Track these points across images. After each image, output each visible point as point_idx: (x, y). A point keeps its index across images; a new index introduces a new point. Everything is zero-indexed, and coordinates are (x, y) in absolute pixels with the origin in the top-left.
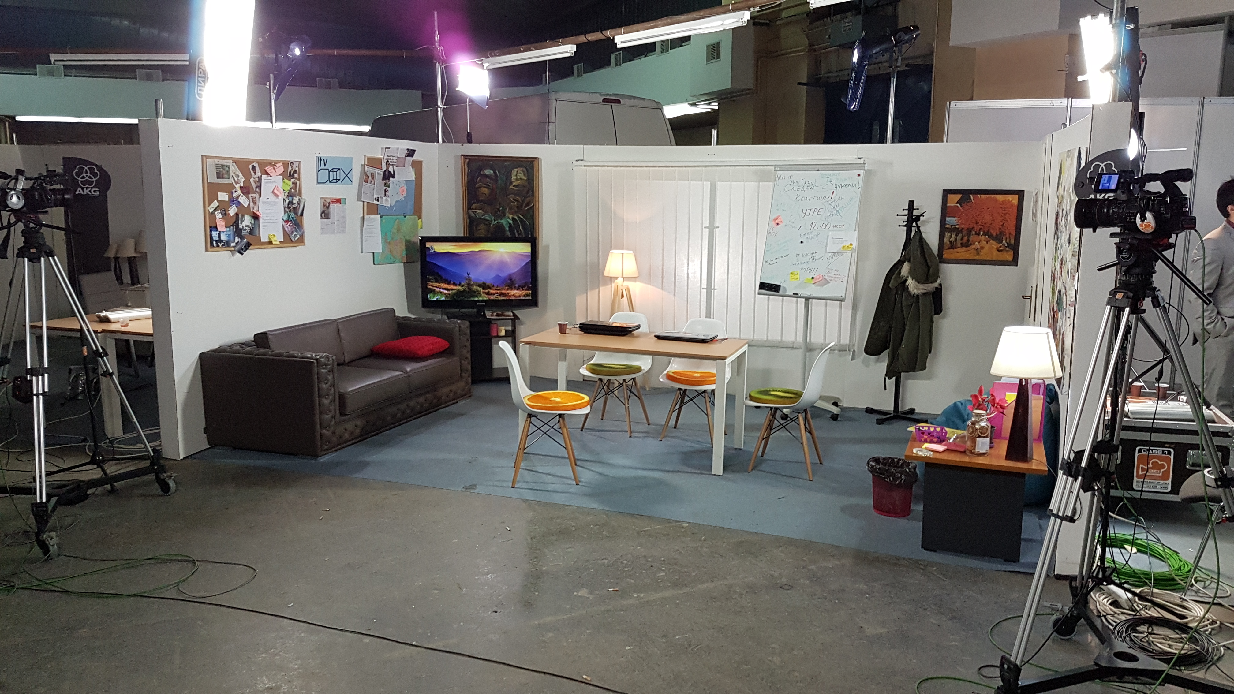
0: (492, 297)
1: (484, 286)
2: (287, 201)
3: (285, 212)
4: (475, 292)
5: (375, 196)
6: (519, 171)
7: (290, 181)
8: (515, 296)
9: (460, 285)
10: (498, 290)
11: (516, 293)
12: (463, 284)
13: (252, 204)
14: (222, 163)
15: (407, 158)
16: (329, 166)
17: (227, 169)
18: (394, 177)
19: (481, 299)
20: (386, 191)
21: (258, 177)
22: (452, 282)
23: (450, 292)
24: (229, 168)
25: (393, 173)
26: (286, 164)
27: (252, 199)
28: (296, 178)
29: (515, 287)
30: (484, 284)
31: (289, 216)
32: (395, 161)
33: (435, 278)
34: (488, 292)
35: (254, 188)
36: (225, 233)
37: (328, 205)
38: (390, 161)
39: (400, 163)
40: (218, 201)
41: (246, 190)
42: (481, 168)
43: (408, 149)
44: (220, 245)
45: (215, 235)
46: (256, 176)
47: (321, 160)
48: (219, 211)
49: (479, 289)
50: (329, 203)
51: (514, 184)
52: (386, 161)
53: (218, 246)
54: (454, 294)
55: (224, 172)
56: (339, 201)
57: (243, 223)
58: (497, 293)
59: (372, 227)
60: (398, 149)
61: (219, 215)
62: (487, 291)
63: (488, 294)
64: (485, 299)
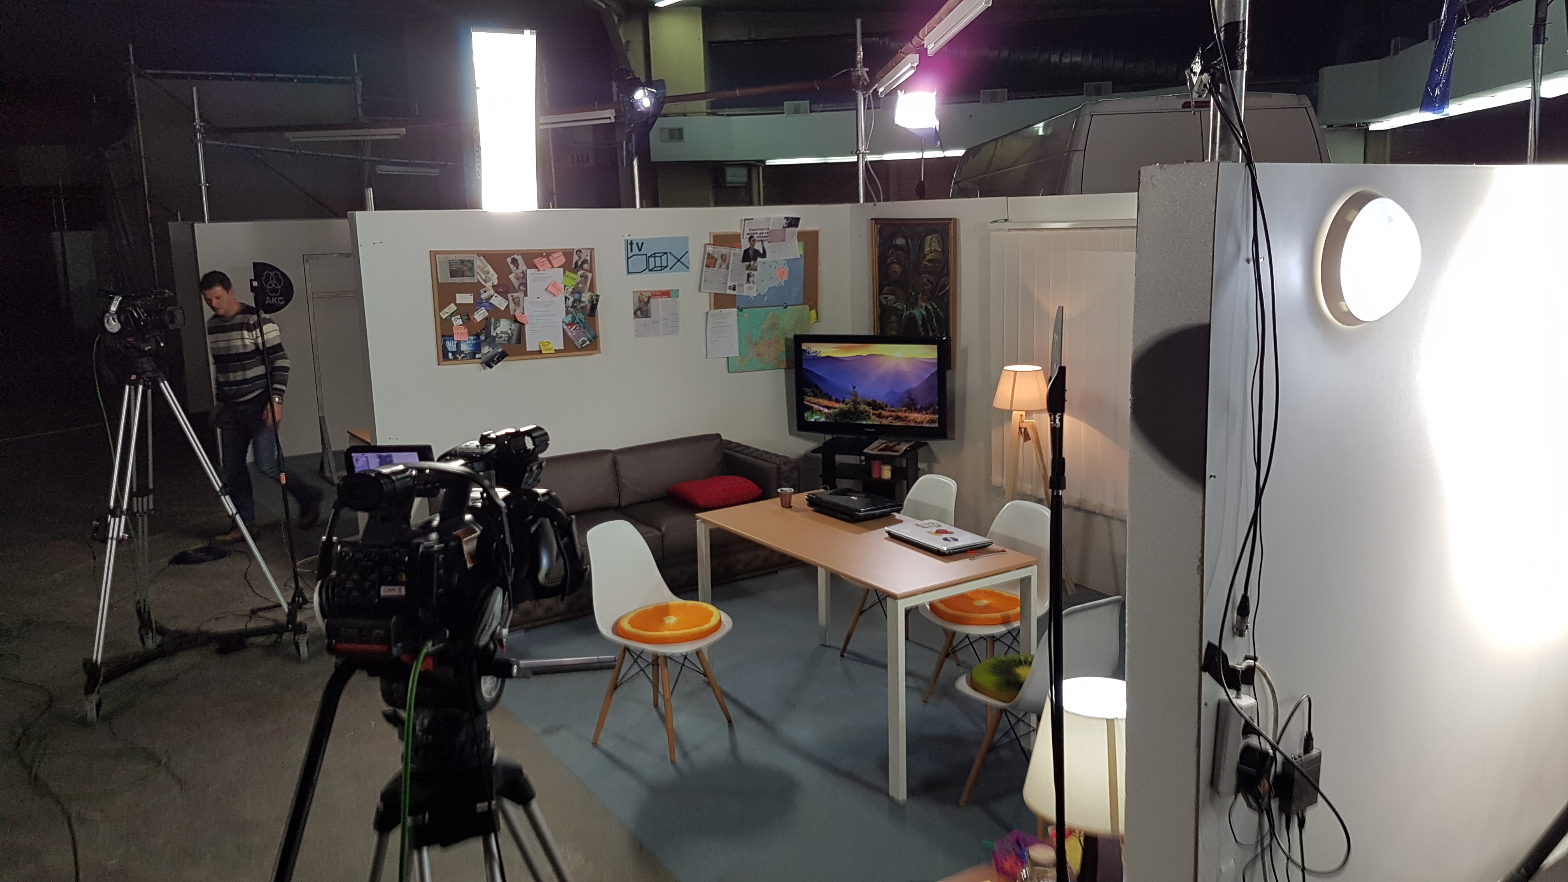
0: (885, 422)
1: (874, 405)
2: (572, 299)
3: (567, 313)
4: (862, 413)
5: (730, 284)
6: (934, 239)
7: (576, 274)
8: (916, 422)
9: (843, 402)
10: (894, 411)
11: (917, 417)
12: (847, 400)
13: (512, 306)
14: (460, 258)
15: (788, 230)
16: (647, 250)
17: (471, 265)
18: (764, 255)
19: (870, 423)
20: (749, 276)
21: (523, 272)
22: (834, 398)
23: (831, 411)
24: (473, 264)
25: (761, 251)
26: (568, 254)
27: (513, 299)
28: (586, 270)
29: (916, 409)
30: (875, 401)
31: (574, 319)
32: (764, 235)
33: (813, 392)
34: (880, 413)
35: (517, 287)
36: (469, 342)
37: (646, 299)
38: (755, 236)
39: (773, 236)
40: (456, 305)
41: (503, 289)
42: (894, 236)
43: (787, 218)
44: (460, 358)
45: (451, 346)
46: (520, 271)
47: (631, 244)
48: (459, 316)
49: (867, 408)
50: (649, 298)
51: (928, 257)
52: (749, 236)
53: (455, 358)
54: (836, 415)
55: (465, 268)
56: (666, 294)
57: (498, 329)
58: (891, 416)
59: (725, 324)
60: (769, 219)
61: (457, 321)
62: (877, 412)
63: (879, 416)
64: (876, 423)
